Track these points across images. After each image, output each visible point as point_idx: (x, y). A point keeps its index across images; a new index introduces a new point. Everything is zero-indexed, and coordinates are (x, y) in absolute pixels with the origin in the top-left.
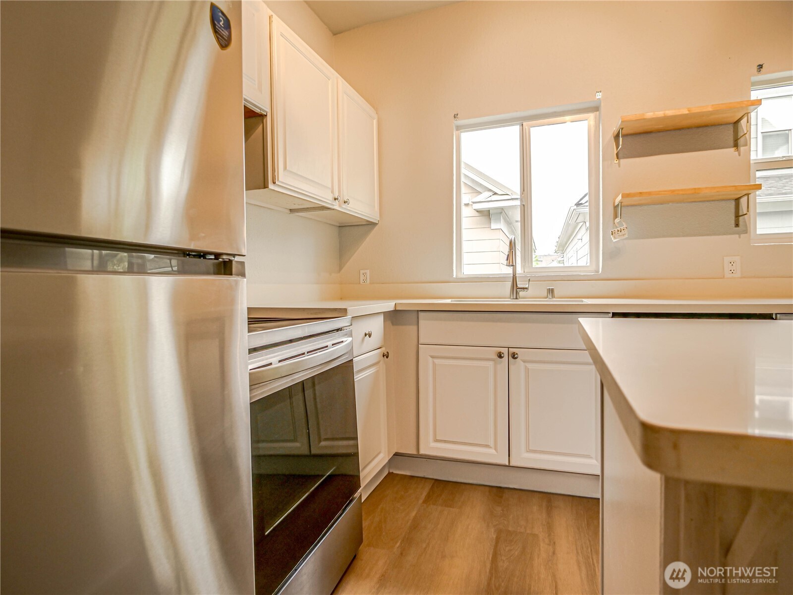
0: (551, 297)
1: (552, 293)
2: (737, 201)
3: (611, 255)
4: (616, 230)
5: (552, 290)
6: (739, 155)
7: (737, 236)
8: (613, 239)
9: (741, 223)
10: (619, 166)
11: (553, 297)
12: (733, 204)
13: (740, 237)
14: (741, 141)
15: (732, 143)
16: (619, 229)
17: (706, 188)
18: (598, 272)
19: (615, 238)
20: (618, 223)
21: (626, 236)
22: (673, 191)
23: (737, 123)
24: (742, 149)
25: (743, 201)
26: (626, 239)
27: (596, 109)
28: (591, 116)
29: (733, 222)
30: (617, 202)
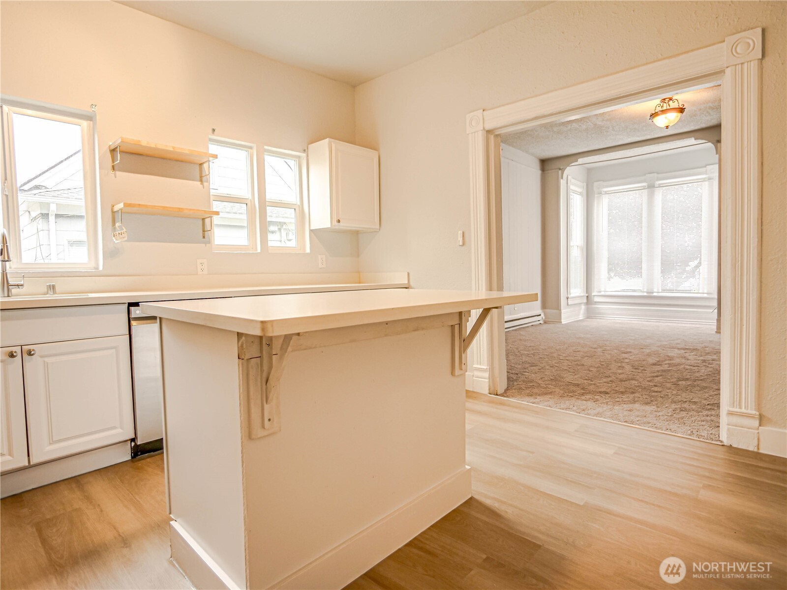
0: (52, 293)
1: (53, 289)
2: (203, 219)
3: (111, 254)
4: (117, 232)
5: (54, 286)
6: (204, 188)
7: (204, 245)
8: (115, 240)
9: (206, 236)
10: (115, 177)
11: (55, 292)
12: (201, 222)
13: (206, 246)
14: (204, 179)
15: (198, 178)
16: (120, 232)
17: (187, 209)
18: (97, 268)
19: (116, 240)
20: (119, 226)
21: (126, 239)
22: (164, 207)
23: (201, 164)
24: (205, 184)
25: (207, 221)
26: (126, 241)
27: (90, 118)
28: (85, 123)
29: (201, 235)
30: (116, 208)
